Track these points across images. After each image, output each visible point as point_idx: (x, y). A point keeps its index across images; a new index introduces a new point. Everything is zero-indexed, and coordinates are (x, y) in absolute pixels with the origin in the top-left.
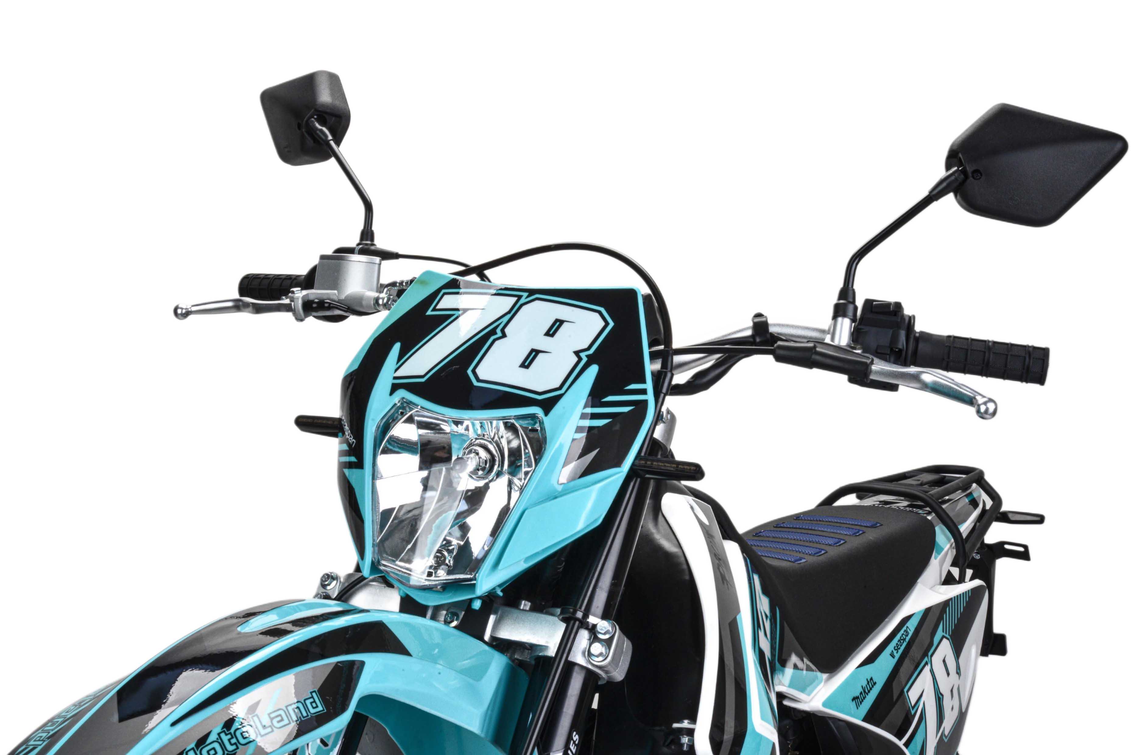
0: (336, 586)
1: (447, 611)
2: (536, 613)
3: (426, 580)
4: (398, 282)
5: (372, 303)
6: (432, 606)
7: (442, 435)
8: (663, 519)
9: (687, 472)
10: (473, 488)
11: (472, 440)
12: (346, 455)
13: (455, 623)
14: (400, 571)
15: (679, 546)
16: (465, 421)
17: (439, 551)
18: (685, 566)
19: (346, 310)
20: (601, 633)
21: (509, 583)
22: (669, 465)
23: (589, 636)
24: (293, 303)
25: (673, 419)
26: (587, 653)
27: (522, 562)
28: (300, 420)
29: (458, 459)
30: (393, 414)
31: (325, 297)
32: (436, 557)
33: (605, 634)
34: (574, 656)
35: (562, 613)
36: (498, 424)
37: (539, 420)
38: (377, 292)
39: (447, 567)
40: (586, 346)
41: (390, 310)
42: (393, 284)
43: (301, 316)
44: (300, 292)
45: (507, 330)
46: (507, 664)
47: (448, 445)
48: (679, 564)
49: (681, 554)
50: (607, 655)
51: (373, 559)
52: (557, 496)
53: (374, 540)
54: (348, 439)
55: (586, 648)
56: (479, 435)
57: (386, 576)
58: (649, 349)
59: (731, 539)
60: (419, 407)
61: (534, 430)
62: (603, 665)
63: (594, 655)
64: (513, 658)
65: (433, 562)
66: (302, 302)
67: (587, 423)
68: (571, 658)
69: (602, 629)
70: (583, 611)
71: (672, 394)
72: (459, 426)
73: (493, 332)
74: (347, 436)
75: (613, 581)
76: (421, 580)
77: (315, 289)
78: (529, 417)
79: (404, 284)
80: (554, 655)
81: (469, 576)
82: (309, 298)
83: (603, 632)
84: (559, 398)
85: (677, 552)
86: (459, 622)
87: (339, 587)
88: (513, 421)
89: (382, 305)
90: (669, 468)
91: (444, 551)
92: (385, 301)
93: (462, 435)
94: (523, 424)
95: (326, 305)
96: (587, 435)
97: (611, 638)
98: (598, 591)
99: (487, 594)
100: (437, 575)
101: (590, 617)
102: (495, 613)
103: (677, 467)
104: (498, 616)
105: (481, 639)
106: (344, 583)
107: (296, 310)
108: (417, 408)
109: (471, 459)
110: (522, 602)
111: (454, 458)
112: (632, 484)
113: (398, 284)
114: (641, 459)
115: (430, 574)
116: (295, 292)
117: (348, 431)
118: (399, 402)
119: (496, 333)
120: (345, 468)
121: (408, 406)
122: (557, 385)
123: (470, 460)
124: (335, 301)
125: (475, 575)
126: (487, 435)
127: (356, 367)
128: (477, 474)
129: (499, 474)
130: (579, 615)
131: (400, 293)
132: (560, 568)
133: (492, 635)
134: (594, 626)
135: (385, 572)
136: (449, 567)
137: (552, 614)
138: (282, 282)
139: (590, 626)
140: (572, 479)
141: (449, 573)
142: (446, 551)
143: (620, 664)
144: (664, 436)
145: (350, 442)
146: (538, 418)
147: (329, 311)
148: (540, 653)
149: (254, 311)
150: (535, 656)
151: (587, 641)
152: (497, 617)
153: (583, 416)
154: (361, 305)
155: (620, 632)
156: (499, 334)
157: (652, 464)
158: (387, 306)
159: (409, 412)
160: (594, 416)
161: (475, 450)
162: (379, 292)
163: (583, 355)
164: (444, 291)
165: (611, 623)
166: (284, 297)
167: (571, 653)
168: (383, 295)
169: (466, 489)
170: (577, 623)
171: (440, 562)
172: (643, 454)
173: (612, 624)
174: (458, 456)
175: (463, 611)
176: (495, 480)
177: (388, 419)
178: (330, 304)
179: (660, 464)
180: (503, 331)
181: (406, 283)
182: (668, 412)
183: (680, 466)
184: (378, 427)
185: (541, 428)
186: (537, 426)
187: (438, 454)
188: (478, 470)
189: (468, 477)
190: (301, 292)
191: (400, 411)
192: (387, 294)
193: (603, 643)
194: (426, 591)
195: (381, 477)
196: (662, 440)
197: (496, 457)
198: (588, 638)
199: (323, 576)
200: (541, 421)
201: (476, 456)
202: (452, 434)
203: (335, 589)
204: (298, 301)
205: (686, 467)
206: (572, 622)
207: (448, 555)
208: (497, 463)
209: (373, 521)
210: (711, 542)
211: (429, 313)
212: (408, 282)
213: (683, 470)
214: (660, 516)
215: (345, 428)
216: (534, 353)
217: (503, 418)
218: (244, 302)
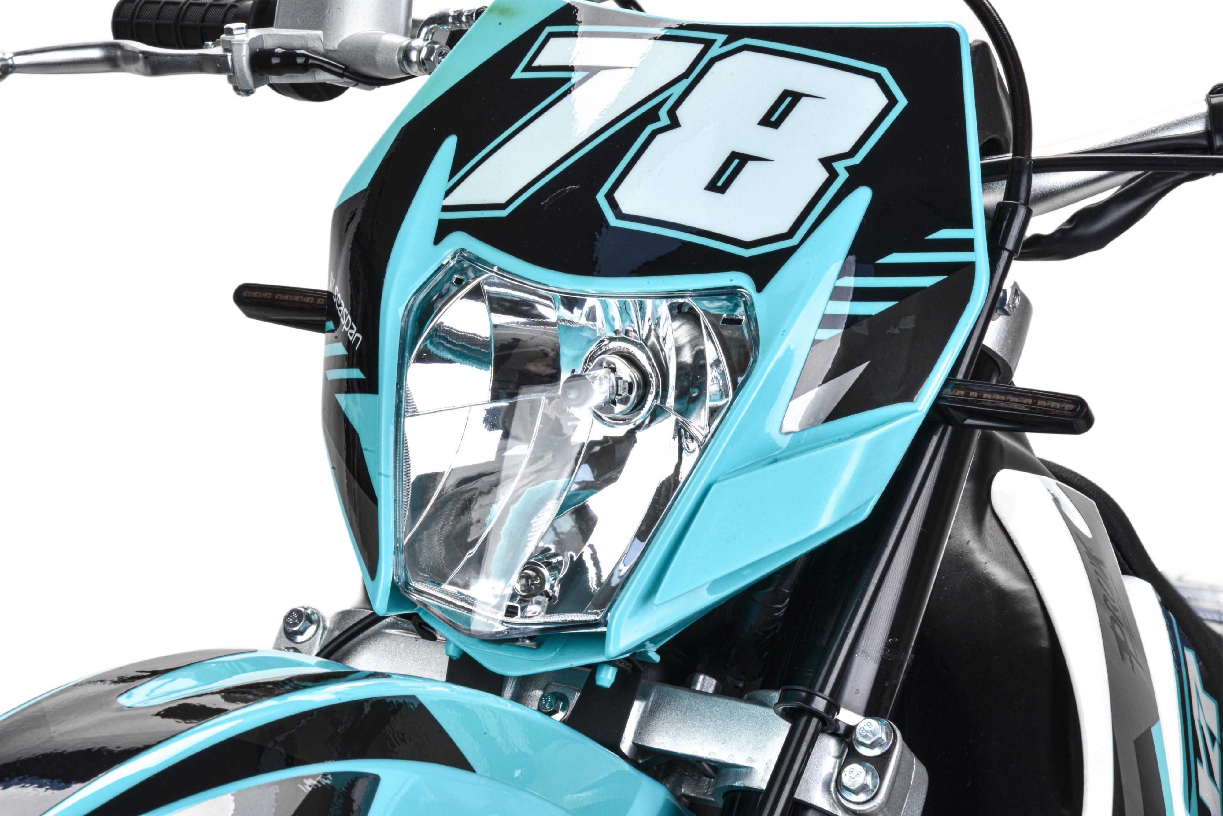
0: (316, 635)
1: (544, 690)
2: (729, 699)
3: (503, 622)
4: (452, 13)
5: (396, 58)
6: (515, 677)
7: (541, 328)
8: (994, 522)
9: (1055, 415)
10: (600, 438)
11: (603, 341)
12: (342, 367)
13: (560, 716)
14: (449, 603)
15: (1027, 578)
16: (588, 299)
17: (529, 565)
18: (1040, 620)
19: (341, 72)
20: (863, 744)
21: (674, 635)
22: (1017, 400)
23: (839, 750)
24: (229, 55)
25: (1025, 307)
26: (833, 785)
27: (704, 591)
28: (245, 294)
29: (574, 377)
30: (440, 283)
31: (296, 44)
32: (523, 576)
33: (872, 746)
34: (808, 791)
35: (781, 701)
36: (655, 309)
37: (744, 299)
38: (406, 35)
39: (547, 599)
40: (846, 148)
41: (432, 74)
42: (440, 19)
43: (247, 83)
44: (244, 31)
45: (680, 113)
46: (667, 802)
47: (553, 350)
48: (1027, 616)
49: (1031, 594)
50: (876, 790)
51: (395, 578)
52: (778, 457)
53: (397, 540)
54: (346, 332)
55: (832, 774)
56: (616, 332)
57: (421, 614)
58: (981, 160)
59: (1136, 574)
60: (495, 269)
61: (733, 322)
62: (868, 811)
63: (848, 789)
64: (678, 794)
65: (518, 587)
66: (248, 52)
67: (846, 308)
68: (800, 795)
69: (866, 737)
70: (828, 698)
71: (1024, 257)
72: (576, 310)
73: (652, 116)
74: (345, 327)
75: (890, 640)
76: (493, 623)
77: (275, 28)
78: (723, 294)
79: (464, 19)
80: (764, 787)
81: (592, 618)
82: (263, 45)
83: (868, 742)
84: (787, 254)
85: (1024, 591)
86: (569, 713)
87: (321, 638)
88: (689, 301)
89: (416, 62)
90: (1016, 406)
91: (541, 567)
92: (423, 55)
93: (582, 328)
94: (709, 308)
95: (300, 60)
96: (843, 332)
97: (885, 757)
98: (858, 659)
99: (628, 655)
100: (526, 614)
101: (842, 710)
102: (644, 697)
103: (1035, 403)
104: (650, 704)
105: (615, 747)
106: (332, 631)
107: (237, 70)
108: (492, 272)
109: (600, 379)
110: (698, 678)
111: (565, 375)
112: (935, 439)
113: (450, 20)
114: (957, 387)
115: (511, 612)
116: (235, 32)
117: (346, 316)
118: (453, 258)
119: (658, 119)
120: (340, 392)
121: (471, 266)
122: (784, 228)
123: (597, 382)
124: (318, 54)
125: (605, 616)
126: (635, 331)
127: (364, 184)
128: (612, 411)
129: (656, 414)
130: (820, 704)
131: (454, 38)
132: (780, 609)
133: (636, 742)
134: (851, 730)
135: (419, 606)
136: (551, 598)
137: (763, 703)
138: (206, 12)
139: (842, 730)
140: (810, 423)
141: (551, 610)
142: (546, 566)
143: (903, 810)
144: (1005, 344)
145: (351, 338)
146: (742, 296)
147: (305, 74)
148: (735, 783)
149: (149, 70)
150: (725, 787)
151: (834, 760)
152: (646, 706)
153: (837, 294)
154: (372, 62)
155: (903, 745)
156: (665, 120)
157: (980, 396)
158: (427, 66)
159: (474, 279)
160: (860, 294)
161: (609, 363)
162: (409, 35)
163: (840, 166)
164: (549, 29)
165: (886, 724)
166: (210, 43)
167: (800, 784)
168: (419, 42)
169: (589, 440)
170: (815, 721)
171: (533, 587)
172: (960, 376)
173: (887, 727)
174: (573, 371)
175: (578, 691)
176: (648, 425)
177: (429, 293)
178: (307, 57)
179: (998, 397)
180: (672, 113)
181: (467, 16)
182: (1016, 291)
183: (1040, 403)
184: (408, 310)
185: (749, 318)
186: (740, 313)
187: (532, 368)
188: (614, 403)
189: (591, 416)
190: (247, 32)
191: (456, 276)
192: (428, 40)
193: (868, 765)
194: (504, 646)
195: (414, 411)
196: (1001, 350)
197: (652, 377)
198: (837, 754)
199: (290, 613)
200: (749, 303)
201: (609, 374)
202: (560, 326)
203: (314, 642)
204: (240, 51)
205: (1053, 404)
206: (804, 719)
207: (550, 575)
208: (653, 389)
209: (395, 501)
210: (1096, 572)
211: (518, 74)
212: (471, 15)
213: (1047, 411)
214: (989, 516)
215: (340, 311)
216: (736, 161)
217: (668, 295)
218: (128, 51)
